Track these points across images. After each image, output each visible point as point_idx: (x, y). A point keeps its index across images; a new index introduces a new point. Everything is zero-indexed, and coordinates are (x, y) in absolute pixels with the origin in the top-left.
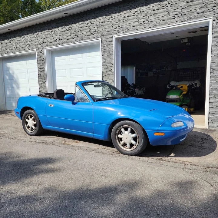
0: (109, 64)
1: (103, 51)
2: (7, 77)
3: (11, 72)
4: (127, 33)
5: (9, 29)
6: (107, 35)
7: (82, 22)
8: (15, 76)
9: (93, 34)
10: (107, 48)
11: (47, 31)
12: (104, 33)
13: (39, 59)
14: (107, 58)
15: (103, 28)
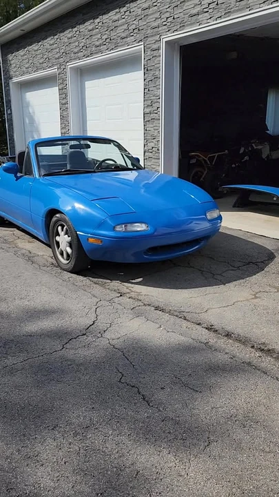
0: (154, 98)
1: (147, 70)
2: (27, 121)
3: (31, 111)
4: (183, 30)
5: (22, 29)
6: (152, 36)
7: (117, 10)
8: (36, 119)
9: (131, 34)
10: (151, 63)
11: (71, 30)
12: (148, 32)
13: (61, 87)
14: (152, 85)
15: (148, 21)
